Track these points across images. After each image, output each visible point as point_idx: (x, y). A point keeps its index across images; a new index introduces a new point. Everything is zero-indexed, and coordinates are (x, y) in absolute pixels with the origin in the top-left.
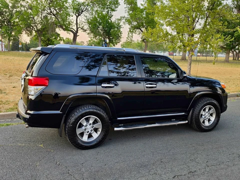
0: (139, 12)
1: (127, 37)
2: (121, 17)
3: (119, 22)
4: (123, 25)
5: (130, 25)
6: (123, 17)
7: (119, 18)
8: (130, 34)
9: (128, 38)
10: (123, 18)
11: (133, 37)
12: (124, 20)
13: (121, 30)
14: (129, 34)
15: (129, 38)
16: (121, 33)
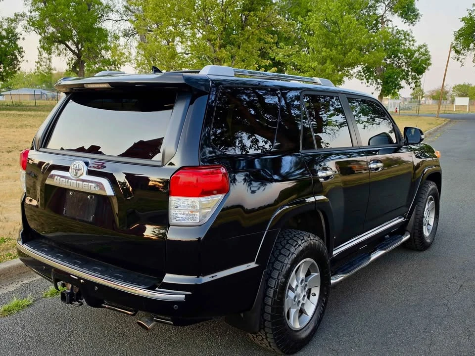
0: (63, 7)
1: (37, 60)
2: (15, 15)
3: (13, 25)
4: (23, 33)
5: (40, 34)
6: (21, 15)
7: (12, 17)
8: (44, 54)
9: (39, 62)
10: (21, 18)
11: (52, 61)
12: (25, 22)
13: (20, 43)
14: (40, 53)
15: (42, 63)
16: (20, 52)
